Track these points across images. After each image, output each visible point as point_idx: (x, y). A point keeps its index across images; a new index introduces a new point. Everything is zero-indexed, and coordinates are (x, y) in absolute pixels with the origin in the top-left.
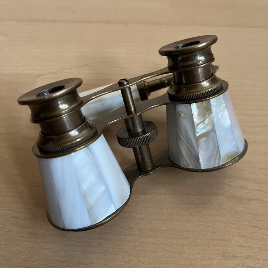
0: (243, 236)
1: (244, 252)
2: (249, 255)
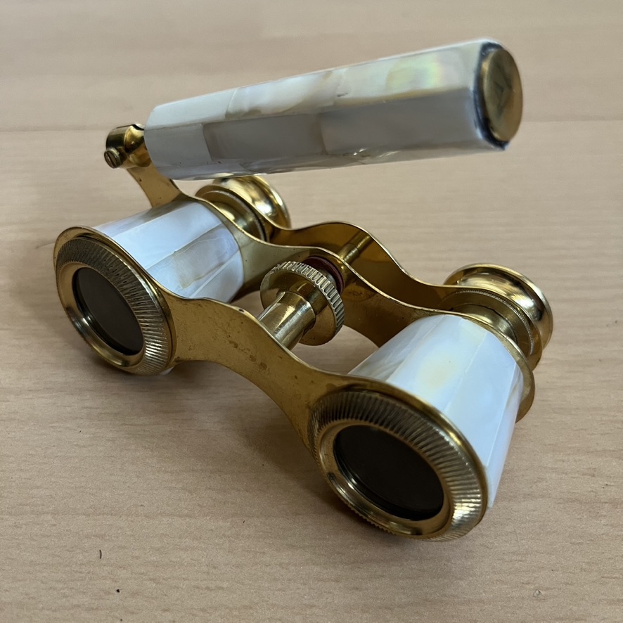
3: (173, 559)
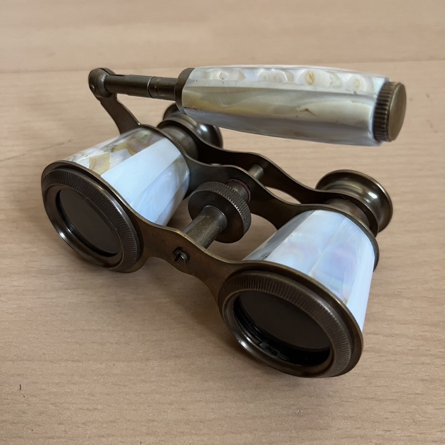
0: (350, 417)
3: (67, 390)
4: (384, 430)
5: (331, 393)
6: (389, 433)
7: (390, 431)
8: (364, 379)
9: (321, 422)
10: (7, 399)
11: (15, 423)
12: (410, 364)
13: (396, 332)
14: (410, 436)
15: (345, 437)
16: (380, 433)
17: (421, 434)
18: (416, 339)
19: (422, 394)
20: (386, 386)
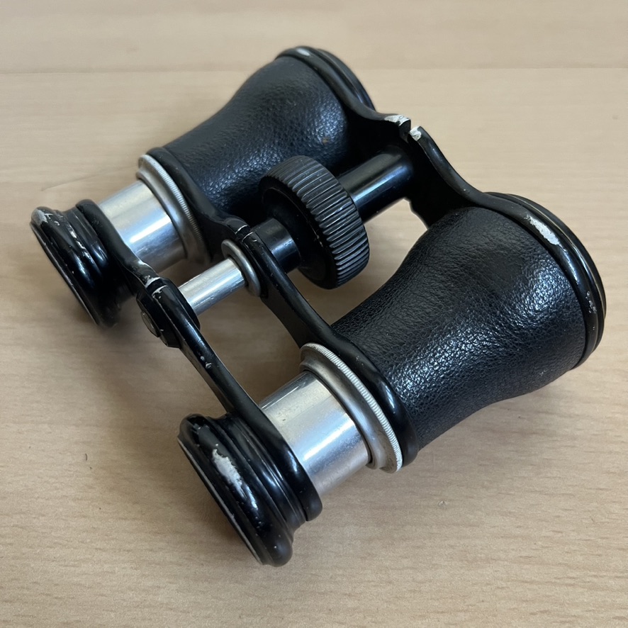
0: (511, 513)
1: (513, 550)
2: (524, 554)
4: (554, 531)
5: (486, 483)
6: (560, 535)
7: (561, 532)
8: (530, 467)
9: (471, 516)
10: (69, 471)
11: (78, 499)
12: (594, 452)
13: (577, 413)
14: (589, 540)
15: (502, 537)
16: (548, 534)
17: (604, 538)
18: (603, 422)
19: (607, 490)
20: (560, 478)
